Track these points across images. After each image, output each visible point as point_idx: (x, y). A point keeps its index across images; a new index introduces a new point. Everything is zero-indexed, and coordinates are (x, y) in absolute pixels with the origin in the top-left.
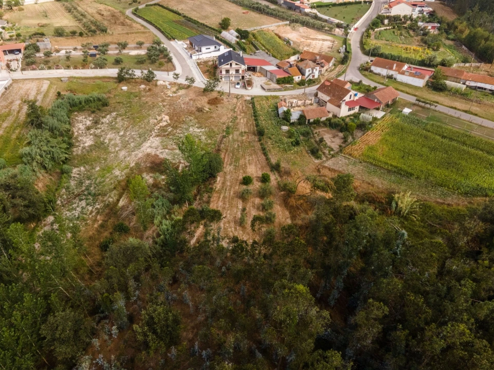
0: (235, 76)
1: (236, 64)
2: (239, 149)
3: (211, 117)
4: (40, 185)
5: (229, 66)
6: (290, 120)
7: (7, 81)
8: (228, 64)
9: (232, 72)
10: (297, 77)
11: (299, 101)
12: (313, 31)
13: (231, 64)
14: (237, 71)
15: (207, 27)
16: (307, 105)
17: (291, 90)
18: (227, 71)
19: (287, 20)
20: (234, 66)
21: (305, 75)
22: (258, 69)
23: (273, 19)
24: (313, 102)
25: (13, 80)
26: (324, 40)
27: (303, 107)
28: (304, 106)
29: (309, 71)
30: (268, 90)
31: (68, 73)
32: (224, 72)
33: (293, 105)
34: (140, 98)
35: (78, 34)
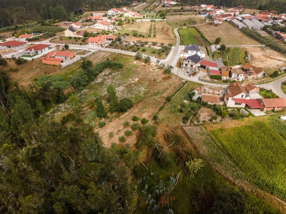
0: (190, 69)
1: (192, 62)
2: (150, 104)
3: (156, 85)
4: (66, 91)
5: (187, 62)
6: (192, 98)
7: (95, 51)
8: (187, 61)
9: (189, 66)
10: (226, 77)
11: (210, 90)
12: (278, 53)
13: (189, 61)
14: (192, 66)
15: (207, 41)
16: (216, 94)
17: (216, 83)
18: (186, 65)
19: (265, 44)
20: (190, 63)
21: (231, 77)
22: (207, 68)
23: (256, 42)
24: (220, 93)
25: (99, 50)
26: (279, 60)
27: (211, 94)
28: (213, 94)
29: (235, 75)
30: (201, 80)
31: (121, 52)
32: (184, 65)
33: (206, 92)
34: (136, 69)
35: (142, 36)
